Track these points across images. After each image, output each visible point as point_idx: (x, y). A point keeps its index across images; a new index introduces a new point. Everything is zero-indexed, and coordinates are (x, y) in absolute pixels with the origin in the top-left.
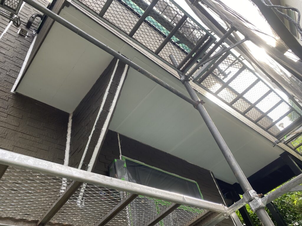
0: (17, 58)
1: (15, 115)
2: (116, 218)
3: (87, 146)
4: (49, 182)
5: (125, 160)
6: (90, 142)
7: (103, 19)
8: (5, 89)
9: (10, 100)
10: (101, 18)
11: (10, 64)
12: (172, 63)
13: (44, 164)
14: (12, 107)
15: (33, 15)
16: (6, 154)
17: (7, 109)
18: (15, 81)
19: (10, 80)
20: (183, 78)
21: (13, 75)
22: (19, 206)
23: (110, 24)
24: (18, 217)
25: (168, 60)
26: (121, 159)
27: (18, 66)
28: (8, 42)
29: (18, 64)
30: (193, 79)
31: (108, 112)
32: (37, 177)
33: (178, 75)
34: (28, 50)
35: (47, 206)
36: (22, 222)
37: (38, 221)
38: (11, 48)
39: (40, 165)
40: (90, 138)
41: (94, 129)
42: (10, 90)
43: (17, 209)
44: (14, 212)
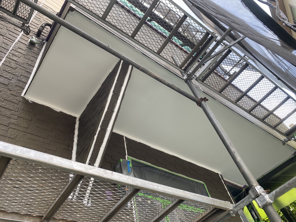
0: (27, 65)
1: (25, 118)
2: (119, 215)
3: (93, 145)
4: (51, 175)
5: (130, 160)
6: (96, 142)
7: (105, 22)
8: (16, 93)
9: (20, 103)
10: (103, 21)
11: (21, 70)
12: (174, 63)
13: (45, 156)
14: (22, 109)
15: (42, 25)
16: (8, 147)
17: (17, 112)
18: (25, 86)
19: (21, 84)
20: (185, 77)
21: (24, 80)
22: (23, 201)
23: (112, 27)
24: (24, 212)
25: (170, 60)
26: (127, 159)
27: (28, 72)
28: (19, 50)
29: (29, 70)
30: (195, 78)
31: (113, 112)
32: (39, 171)
33: (181, 75)
34: (38, 57)
35: (51, 201)
36: (27, 217)
37: (42, 216)
38: (22, 55)
39: (41, 158)
40: (96, 137)
41: (99, 129)
42: (21, 94)
43: (21, 204)
44: (19, 206)
